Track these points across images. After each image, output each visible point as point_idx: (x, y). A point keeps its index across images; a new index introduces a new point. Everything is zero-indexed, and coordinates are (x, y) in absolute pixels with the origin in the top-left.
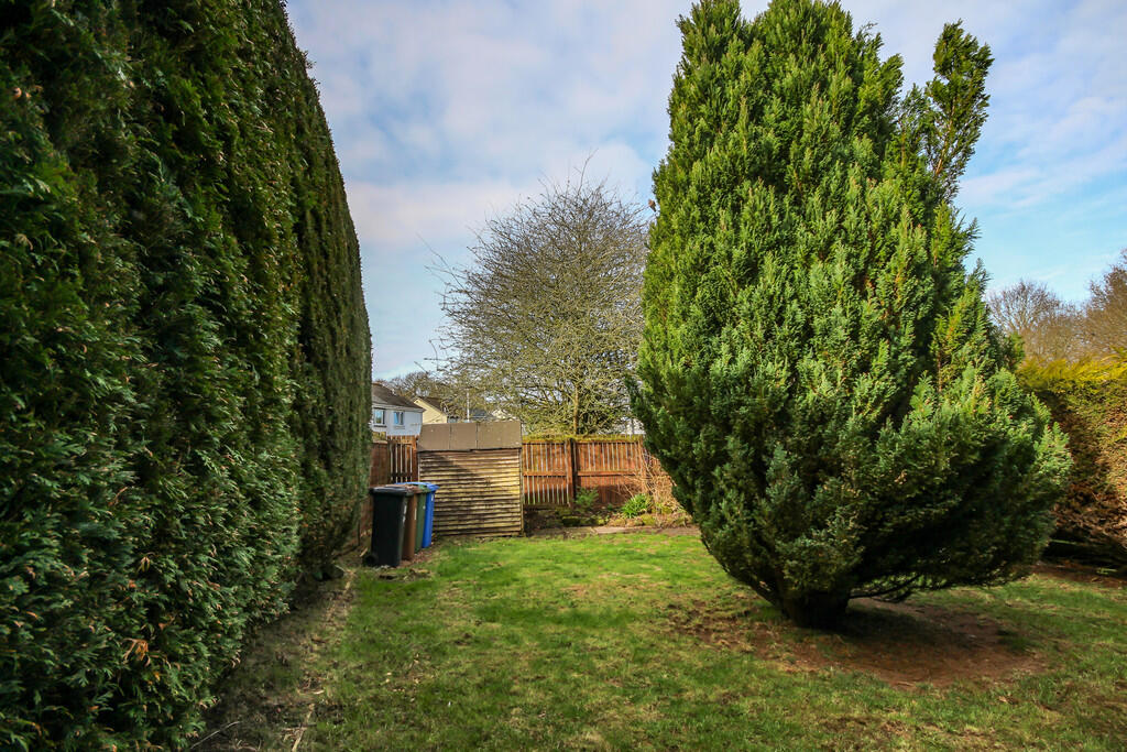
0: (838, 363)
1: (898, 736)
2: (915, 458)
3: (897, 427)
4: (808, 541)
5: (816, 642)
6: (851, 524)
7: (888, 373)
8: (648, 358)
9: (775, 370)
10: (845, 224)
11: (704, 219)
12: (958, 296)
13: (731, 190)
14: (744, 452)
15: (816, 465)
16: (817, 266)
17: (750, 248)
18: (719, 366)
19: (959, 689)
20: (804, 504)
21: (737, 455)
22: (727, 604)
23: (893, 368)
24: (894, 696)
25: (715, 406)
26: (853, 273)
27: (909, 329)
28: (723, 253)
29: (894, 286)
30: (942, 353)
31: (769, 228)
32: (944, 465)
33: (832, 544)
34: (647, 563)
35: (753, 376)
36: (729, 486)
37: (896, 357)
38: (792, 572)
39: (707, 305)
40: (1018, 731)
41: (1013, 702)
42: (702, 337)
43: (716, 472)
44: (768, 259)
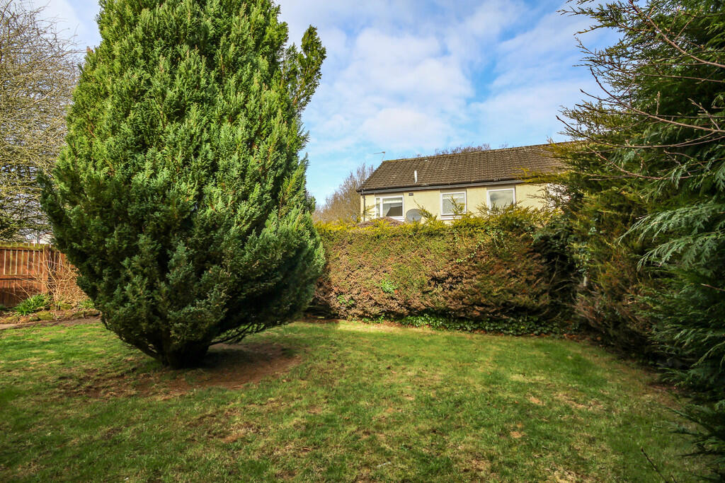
0: (230, 191)
1: (234, 416)
2: (265, 253)
3: (258, 235)
4: (192, 308)
5: (185, 376)
6: (223, 294)
7: (257, 203)
8: (69, 161)
9: (187, 188)
10: (247, 105)
11: (146, 57)
12: (295, 169)
13: (173, 46)
14: (152, 247)
15: (205, 257)
16: (227, 126)
17: (181, 96)
18: (140, 178)
19: (265, 381)
20: (194, 284)
21: (146, 249)
22: (117, 366)
23: (260, 201)
24: (232, 395)
25: (133, 208)
26: (248, 137)
27: (271, 181)
28: (159, 89)
29: (267, 152)
30: (283, 199)
31: (197, 87)
32: (279, 257)
33: (208, 309)
34: (39, 348)
35: (169, 190)
36: (135, 273)
37: (262, 195)
38: (177, 332)
39: (137, 127)
40: (291, 394)
41: (289, 381)
42: (129, 152)
43: (125, 263)
44: (194, 108)
